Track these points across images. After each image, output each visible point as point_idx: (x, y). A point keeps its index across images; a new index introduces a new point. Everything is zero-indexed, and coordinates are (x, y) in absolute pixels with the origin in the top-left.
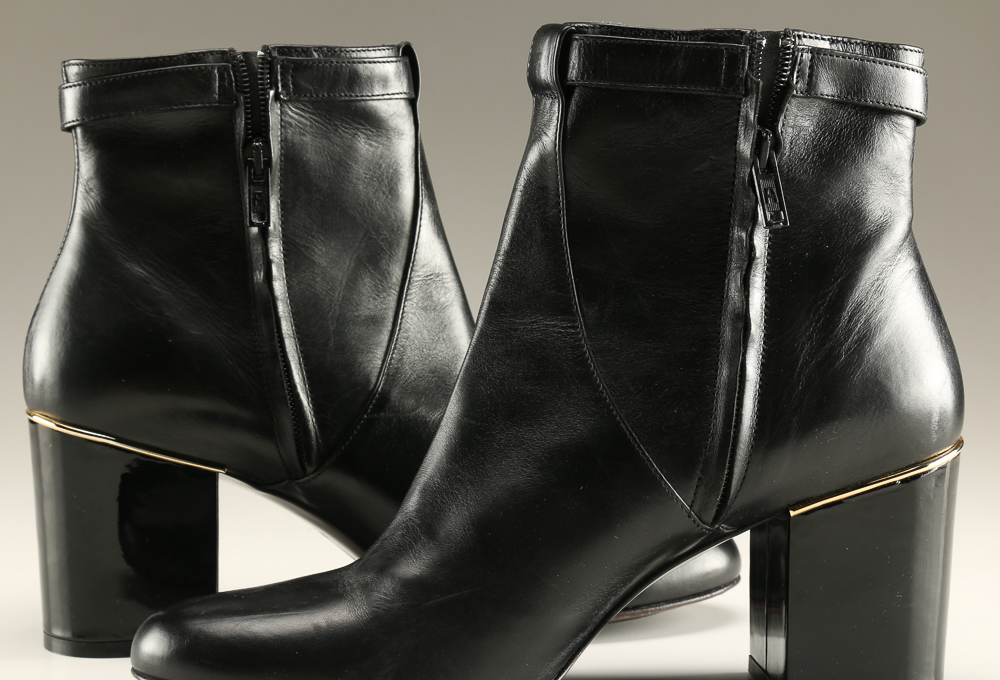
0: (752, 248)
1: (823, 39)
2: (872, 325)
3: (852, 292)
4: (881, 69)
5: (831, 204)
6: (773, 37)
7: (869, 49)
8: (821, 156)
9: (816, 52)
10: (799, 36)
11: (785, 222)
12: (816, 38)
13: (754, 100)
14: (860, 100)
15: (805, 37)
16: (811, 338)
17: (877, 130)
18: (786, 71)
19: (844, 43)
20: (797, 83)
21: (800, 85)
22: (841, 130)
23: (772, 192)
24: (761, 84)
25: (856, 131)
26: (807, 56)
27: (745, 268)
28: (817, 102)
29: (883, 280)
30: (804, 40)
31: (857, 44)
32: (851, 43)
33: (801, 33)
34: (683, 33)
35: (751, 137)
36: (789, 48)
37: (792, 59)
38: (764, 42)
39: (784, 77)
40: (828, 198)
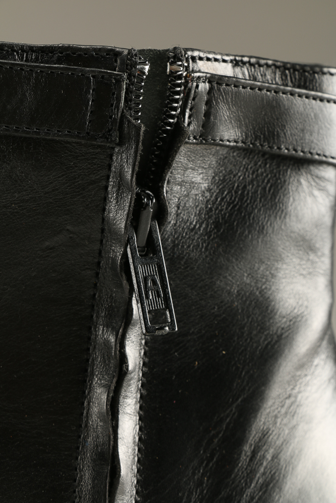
0: (123, 358)
1: (224, 61)
2: (282, 462)
3: (255, 417)
4: (299, 104)
5: (229, 293)
6: (159, 58)
7: (283, 74)
8: (217, 225)
9: (215, 80)
10: (193, 59)
11: (172, 326)
12: (216, 60)
13: (133, 151)
14: (271, 148)
15: (201, 59)
16: (200, 483)
17: (292, 188)
18: (175, 109)
19: (251, 65)
20: (189, 124)
21: (192, 126)
22: (245, 187)
23: (154, 282)
24: (143, 129)
25: (264, 188)
26: (204, 87)
27: (113, 387)
28: (214, 149)
29: (296, 397)
30: (200, 63)
31: (268, 66)
32: (260, 66)
33: (196, 54)
34: (32, 49)
35: (127, 201)
36: (180, 77)
37: (184, 92)
38: (147, 68)
39: (173, 117)
40: (227, 284)
